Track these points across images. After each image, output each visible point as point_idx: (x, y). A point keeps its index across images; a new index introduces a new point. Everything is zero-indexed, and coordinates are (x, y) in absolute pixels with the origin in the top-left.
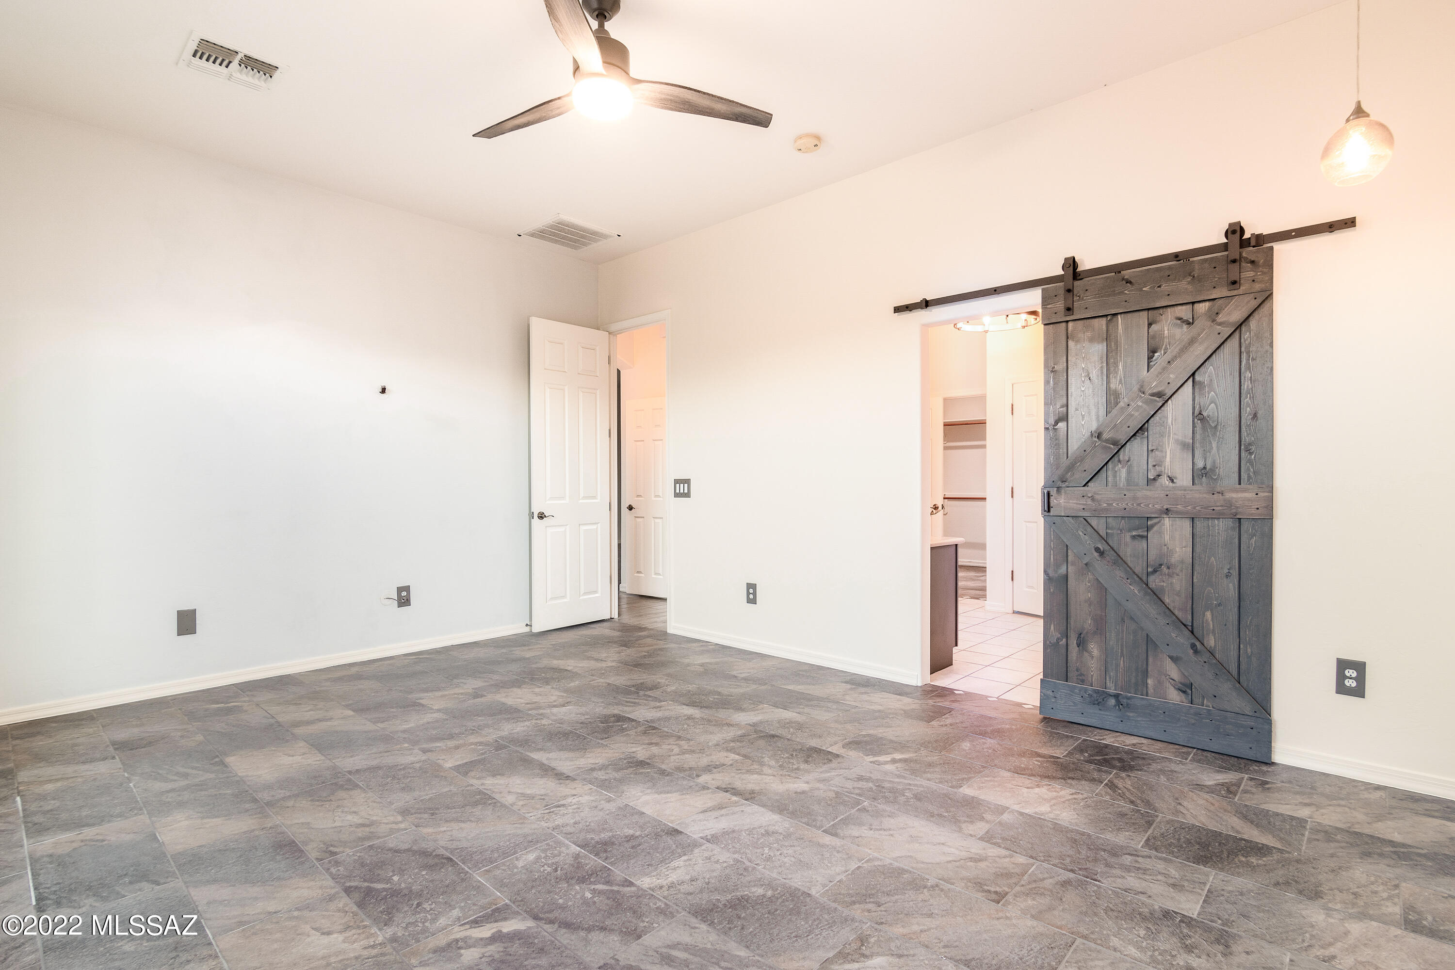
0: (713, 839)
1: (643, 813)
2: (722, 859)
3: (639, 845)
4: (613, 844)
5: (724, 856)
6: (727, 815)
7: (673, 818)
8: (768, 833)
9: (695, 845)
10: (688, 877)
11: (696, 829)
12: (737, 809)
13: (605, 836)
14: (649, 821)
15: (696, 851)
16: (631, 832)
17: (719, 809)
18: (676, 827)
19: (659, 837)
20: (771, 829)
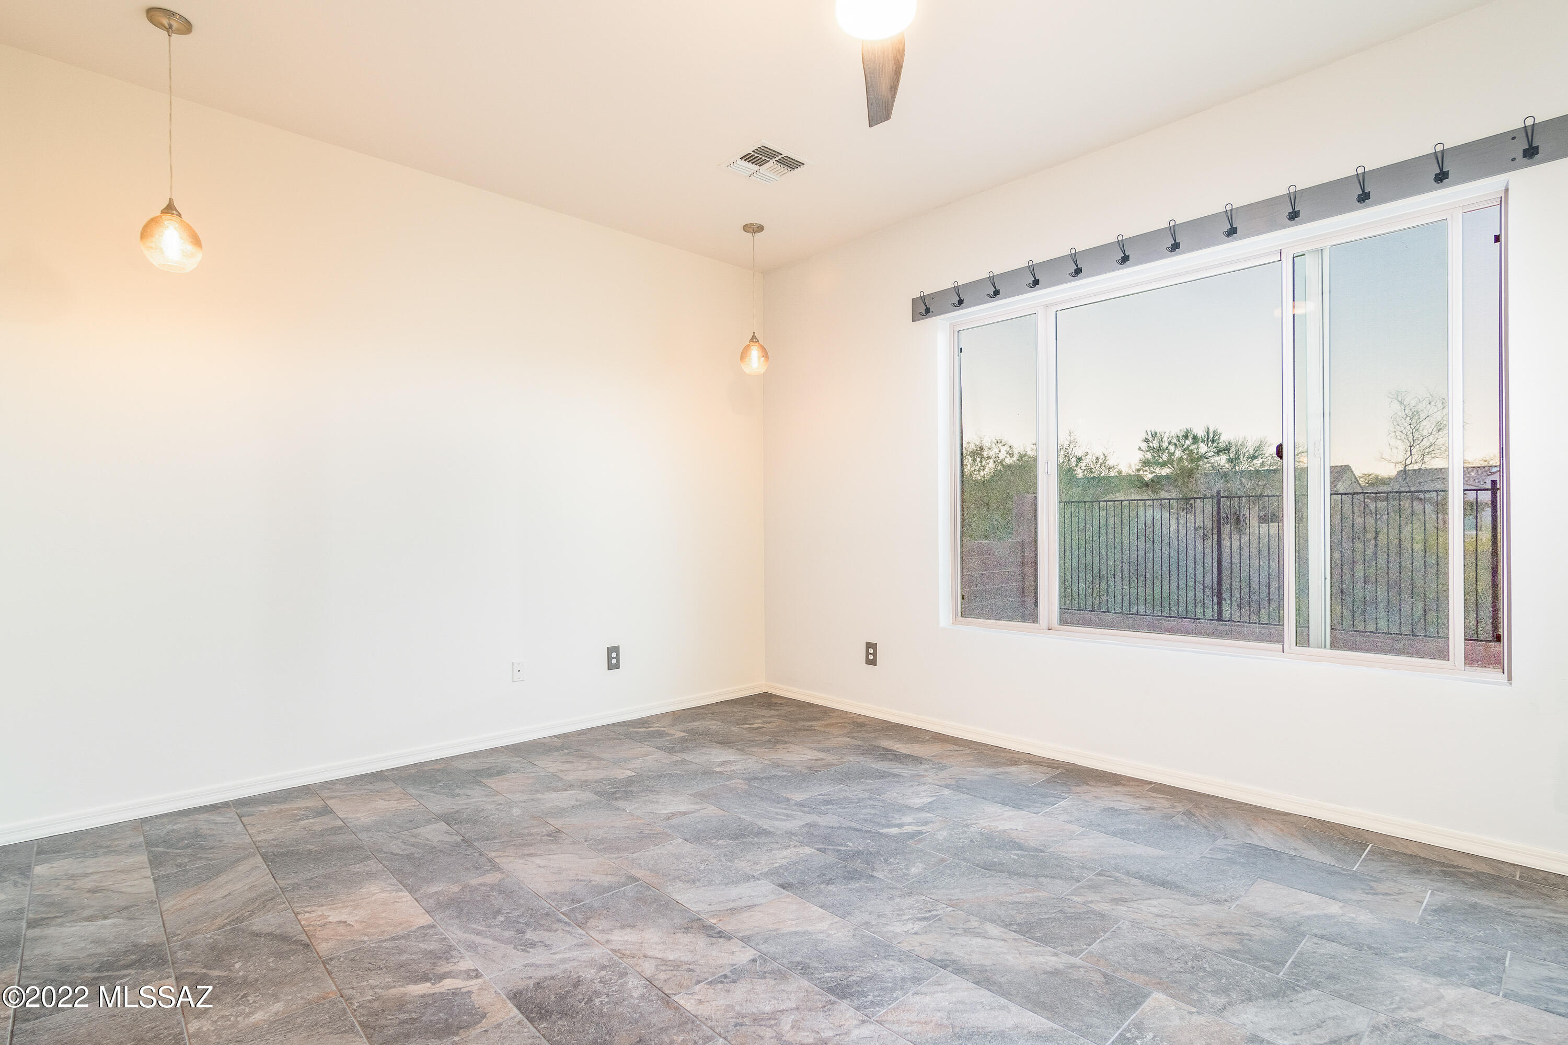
0: (747, 878)
1: (821, 907)
2: (743, 864)
3: (818, 876)
4: (844, 878)
5: (742, 865)
6: (728, 901)
7: (788, 900)
8: (694, 881)
9: (767, 875)
10: (774, 852)
11: (764, 889)
12: (713, 908)
13: (856, 885)
14: (813, 897)
15: (766, 870)
16: (830, 887)
17: (736, 909)
18: (782, 890)
19: (801, 882)
20: (688, 885)
